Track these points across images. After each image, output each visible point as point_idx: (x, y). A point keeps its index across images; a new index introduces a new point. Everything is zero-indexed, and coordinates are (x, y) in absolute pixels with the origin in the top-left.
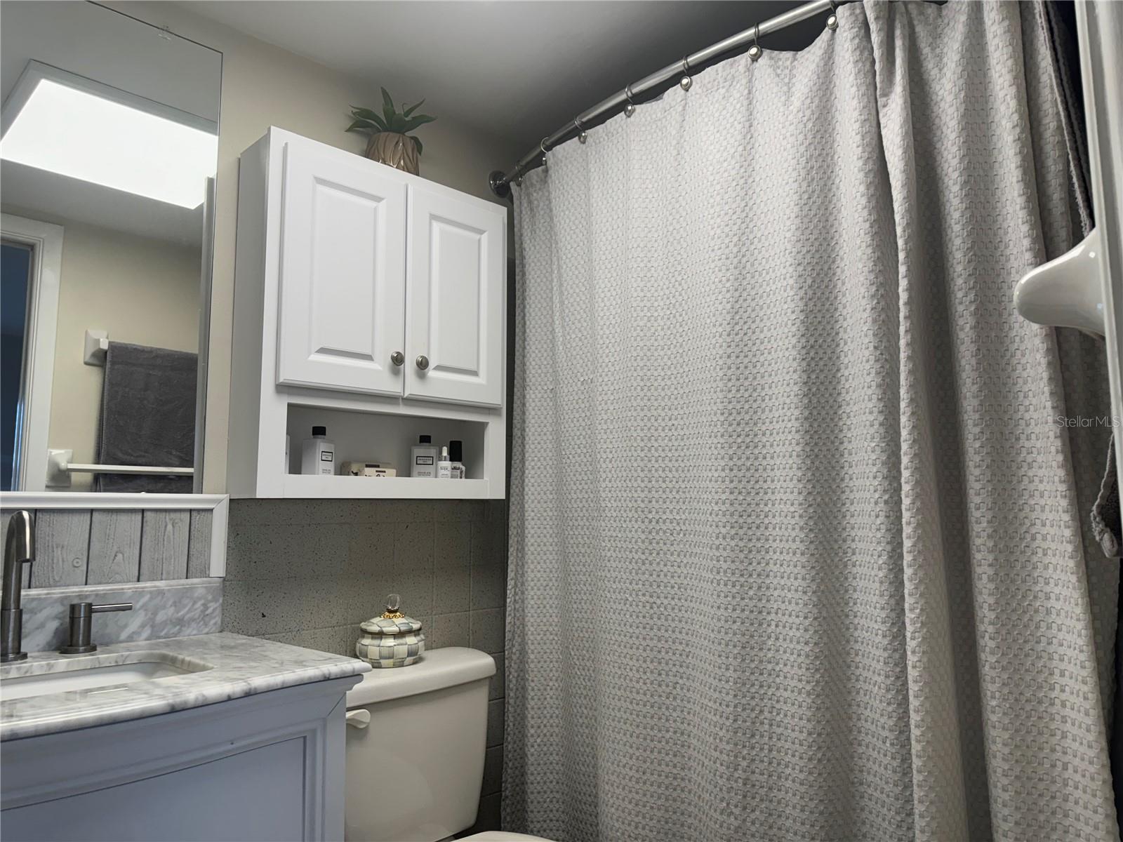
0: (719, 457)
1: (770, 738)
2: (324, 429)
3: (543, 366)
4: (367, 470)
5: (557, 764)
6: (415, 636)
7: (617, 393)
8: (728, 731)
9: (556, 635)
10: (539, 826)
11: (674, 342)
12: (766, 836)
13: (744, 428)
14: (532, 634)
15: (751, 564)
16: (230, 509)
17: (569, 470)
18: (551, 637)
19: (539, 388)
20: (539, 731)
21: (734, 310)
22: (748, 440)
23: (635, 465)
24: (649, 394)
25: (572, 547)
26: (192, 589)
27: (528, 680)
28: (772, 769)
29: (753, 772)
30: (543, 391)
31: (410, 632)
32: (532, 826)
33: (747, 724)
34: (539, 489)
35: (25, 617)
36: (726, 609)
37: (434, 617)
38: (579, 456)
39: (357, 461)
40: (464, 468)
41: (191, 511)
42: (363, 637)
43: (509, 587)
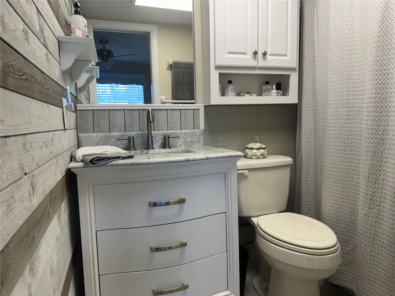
0: (371, 80)
1: (383, 185)
2: (231, 81)
3: (309, 52)
4: (246, 95)
5: (313, 193)
6: (263, 150)
7: (337, 58)
8: (365, 182)
9: (313, 151)
10: (306, 212)
11: (363, 34)
12: (377, 218)
13: (384, 67)
14: (304, 151)
15: (381, 122)
16: (204, 109)
17: (317, 91)
18: (311, 152)
19: (308, 60)
20: (306, 182)
21: (384, 16)
22: (385, 72)
23: (343, 86)
24: (350, 57)
25: (318, 120)
26: (195, 132)
27: (302, 166)
28: (382, 196)
29: (374, 196)
30: (309, 61)
31: (262, 148)
32: (303, 212)
33: (373, 180)
34: (307, 99)
35: (153, 139)
36: (368, 139)
37: (271, 145)
38: (322, 86)
39: (243, 92)
40: (282, 93)
41: (193, 109)
42: (246, 149)
43: (297, 135)
